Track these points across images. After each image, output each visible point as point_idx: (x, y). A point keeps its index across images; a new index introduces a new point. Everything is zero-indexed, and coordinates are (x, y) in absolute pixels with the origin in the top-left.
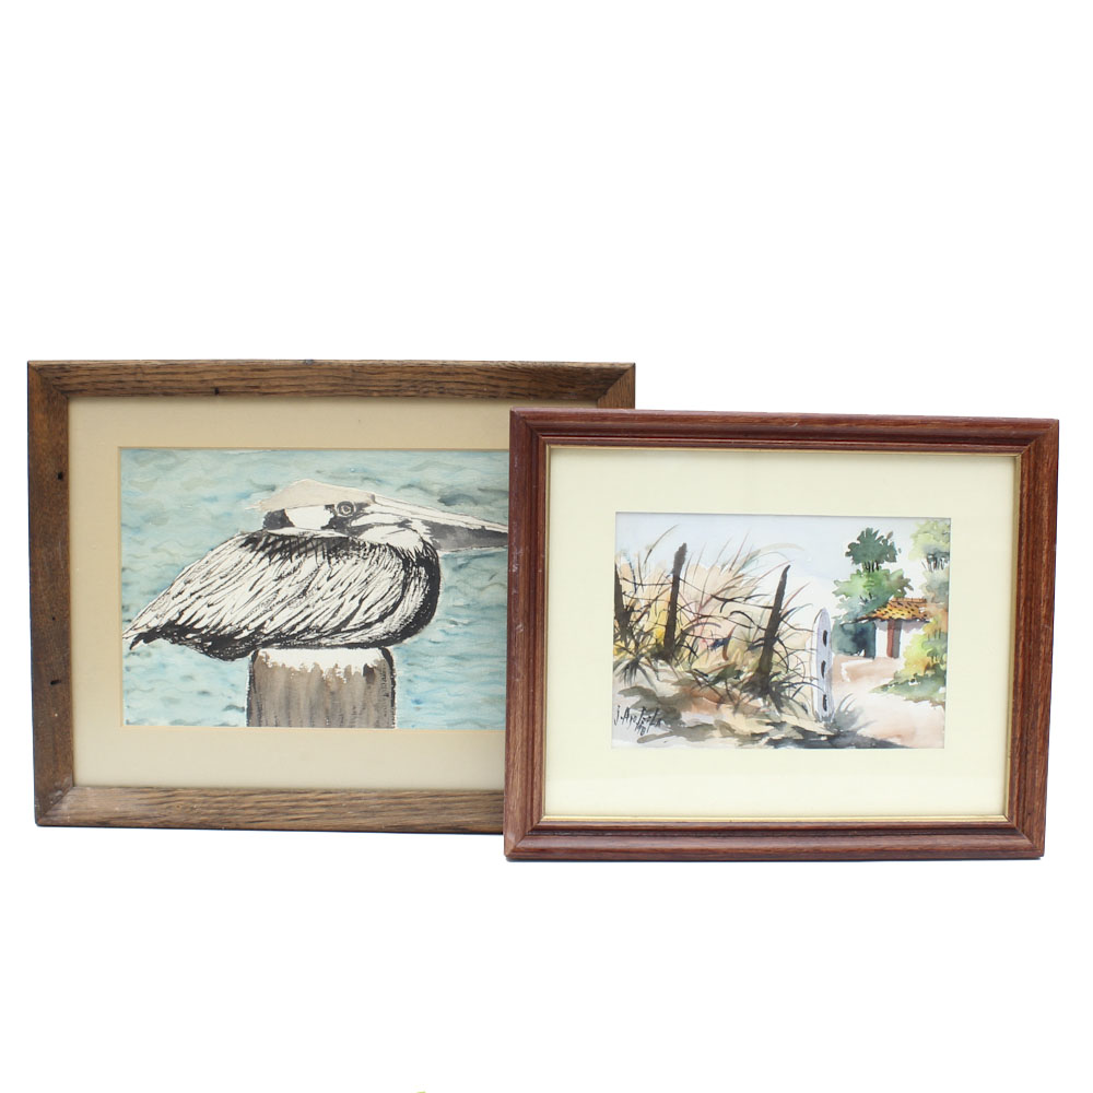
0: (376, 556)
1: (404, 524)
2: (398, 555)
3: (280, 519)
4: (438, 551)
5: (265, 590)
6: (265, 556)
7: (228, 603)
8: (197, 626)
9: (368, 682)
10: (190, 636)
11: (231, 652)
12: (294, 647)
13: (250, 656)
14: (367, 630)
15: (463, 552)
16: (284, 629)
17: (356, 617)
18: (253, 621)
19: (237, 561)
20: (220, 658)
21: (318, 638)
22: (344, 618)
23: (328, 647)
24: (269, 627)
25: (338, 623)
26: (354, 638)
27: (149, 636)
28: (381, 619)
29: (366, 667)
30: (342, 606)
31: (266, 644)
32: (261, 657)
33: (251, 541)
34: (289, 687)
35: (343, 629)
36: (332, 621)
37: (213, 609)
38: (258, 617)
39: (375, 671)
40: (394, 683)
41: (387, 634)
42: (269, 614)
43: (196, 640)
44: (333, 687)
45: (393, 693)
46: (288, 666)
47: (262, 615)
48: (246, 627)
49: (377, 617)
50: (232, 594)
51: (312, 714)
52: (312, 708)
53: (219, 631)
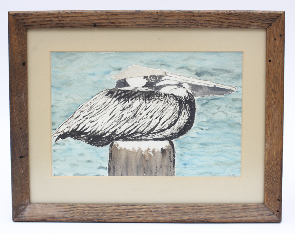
0: (167, 99)
1: (179, 85)
2: (177, 99)
3: (123, 83)
4: (194, 97)
5: (117, 115)
6: (117, 99)
7: (100, 121)
8: (86, 131)
9: (163, 156)
10: (82, 136)
11: (101, 143)
12: (130, 140)
13: (110, 145)
14: (163, 133)
15: (206, 97)
16: (125, 132)
17: (158, 127)
18: (111, 129)
19: (104, 102)
20: (96, 145)
21: (140, 136)
22: (152, 127)
23: (145, 140)
24: (119, 132)
25: (149, 130)
26: (157, 136)
27: (64, 136)
28: (169, 127)
29: (162, 149)
30: (151, 122)
31: (117, 139)
32: (115, 145)
33: (110, 93)
34: (127, 159)
35: (152, 132)
36: (147, 128)
37: (93, 124)
38: (113, 127)
39: (166, 151)
40: (174, 156)
41: (172, 134)
42: (119, 126)
43: (85, 138)
44: (147, 158)
45: (174, 160)
46: (127, 149)
47: (115, 126)
48: (108, 132)
49: (167, 127)
50: (101, 117)
51: (137, 170)
52: (138, 167)
53: (96, 133)
